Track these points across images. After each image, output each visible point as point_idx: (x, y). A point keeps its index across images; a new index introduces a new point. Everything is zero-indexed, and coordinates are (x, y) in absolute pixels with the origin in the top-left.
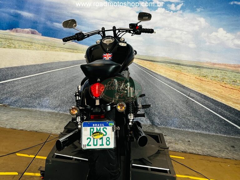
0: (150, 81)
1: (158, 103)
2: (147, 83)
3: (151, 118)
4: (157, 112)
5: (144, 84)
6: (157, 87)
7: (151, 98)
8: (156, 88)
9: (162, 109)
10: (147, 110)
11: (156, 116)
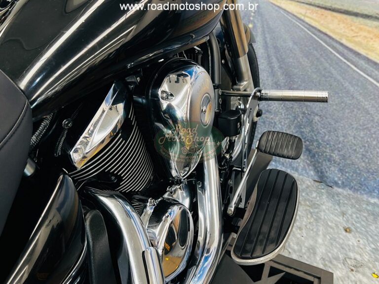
0: (334, 72)
1: (344, 132)
2: (324, 76)
3: (319, 167)
4: (339, 155)
5: (315, 76)
6: (352, 89)
7: (326, 118)
8: (348, 92)
9: (355, 150)
10: (313, 145)
11: (335, 163)
